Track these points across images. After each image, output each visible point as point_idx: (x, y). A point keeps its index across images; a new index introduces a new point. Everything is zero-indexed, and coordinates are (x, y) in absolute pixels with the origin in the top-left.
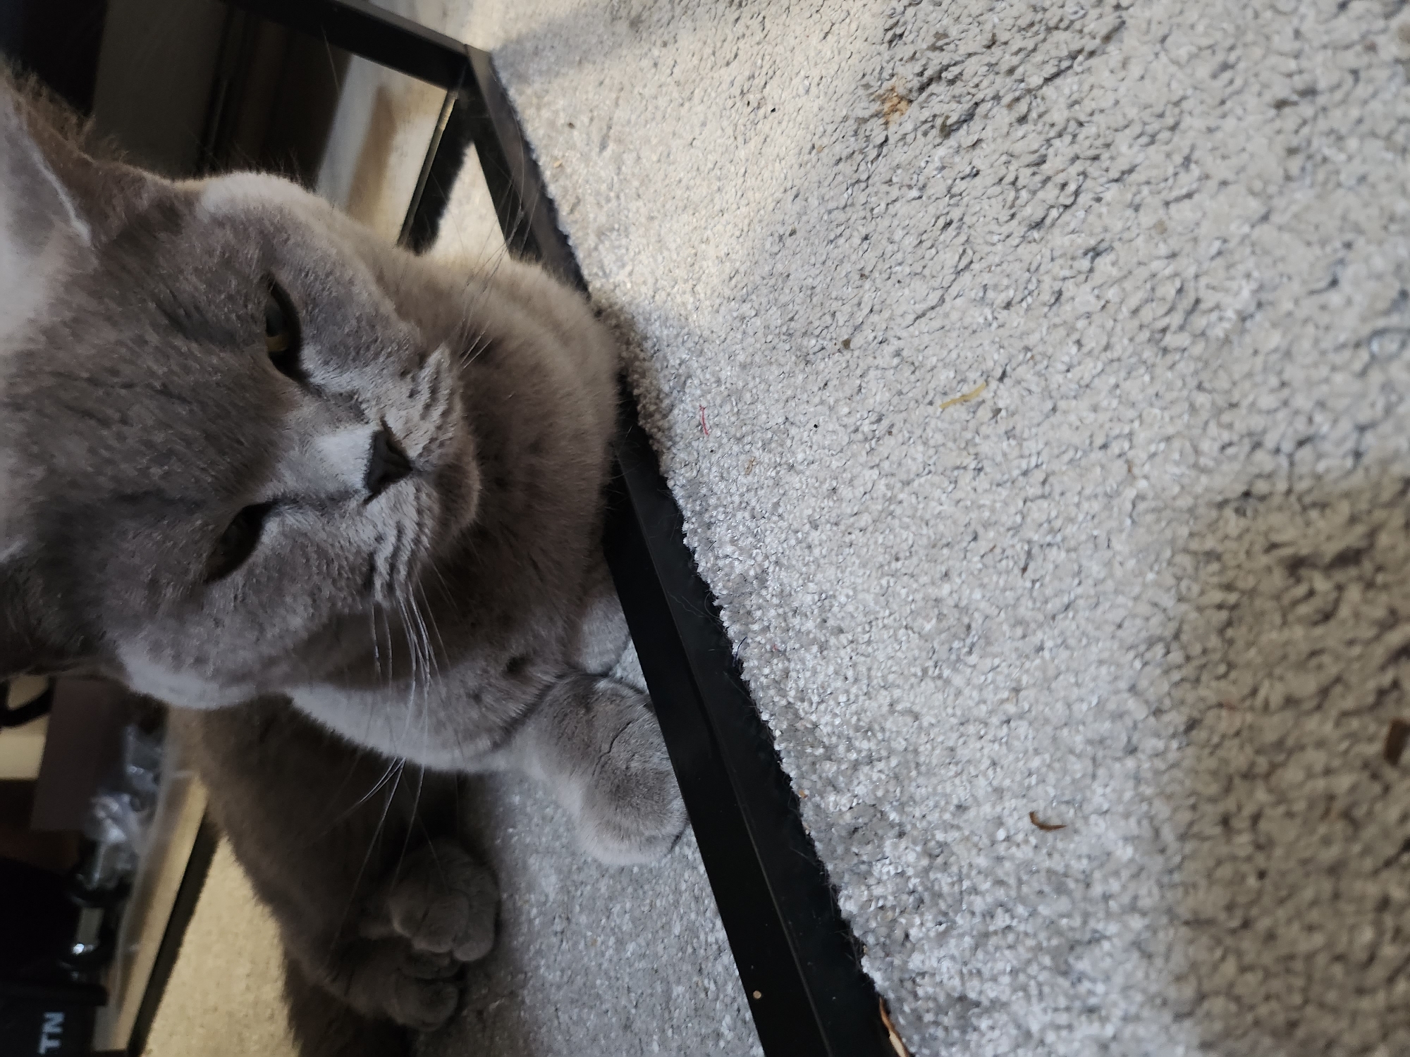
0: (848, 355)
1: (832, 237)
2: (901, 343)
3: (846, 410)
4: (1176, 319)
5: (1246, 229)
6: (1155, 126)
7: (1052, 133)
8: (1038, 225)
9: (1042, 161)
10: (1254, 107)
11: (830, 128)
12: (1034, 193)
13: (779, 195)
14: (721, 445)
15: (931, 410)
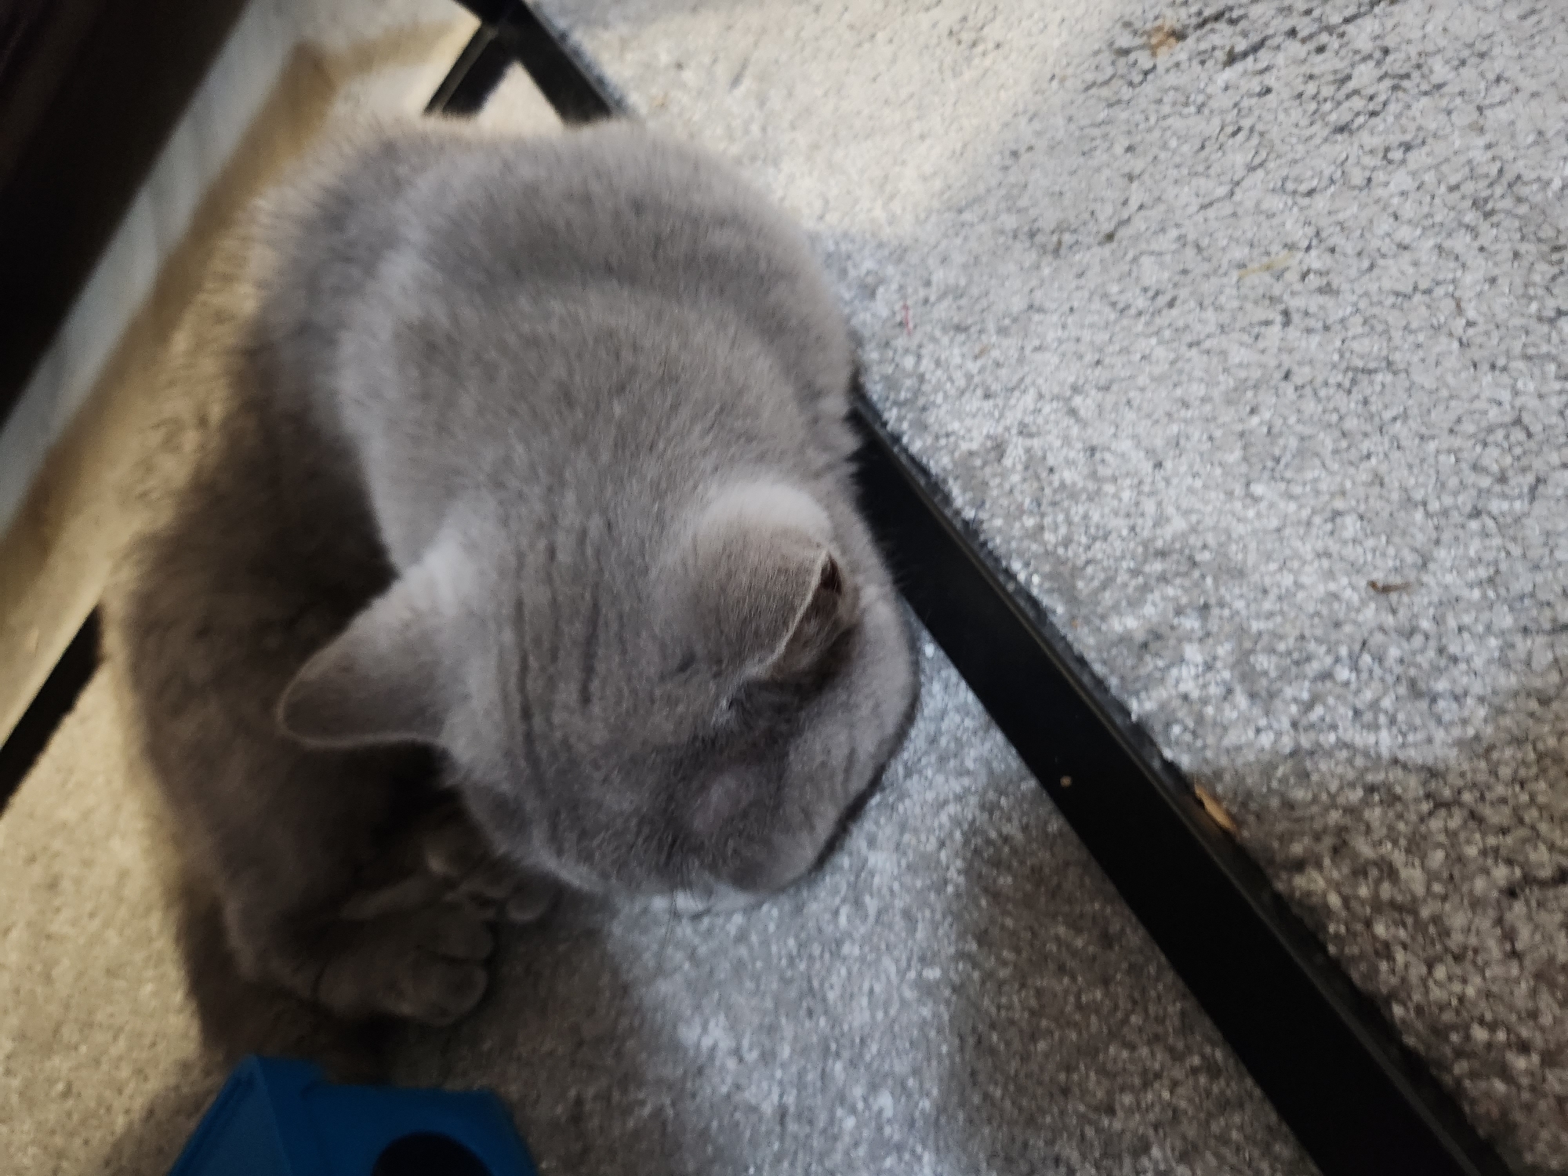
0: (1113, 245)
2: (1183, 231)
3: (1115, 290)
4: (1499, 191)
7: (1357, 58)
8: (1341, 129)
9: (1349, 77)
11: (1076, 61)
12: (1339, 103)
13: (1007, 118)
14: (934, 339)
15: (1225, 280)
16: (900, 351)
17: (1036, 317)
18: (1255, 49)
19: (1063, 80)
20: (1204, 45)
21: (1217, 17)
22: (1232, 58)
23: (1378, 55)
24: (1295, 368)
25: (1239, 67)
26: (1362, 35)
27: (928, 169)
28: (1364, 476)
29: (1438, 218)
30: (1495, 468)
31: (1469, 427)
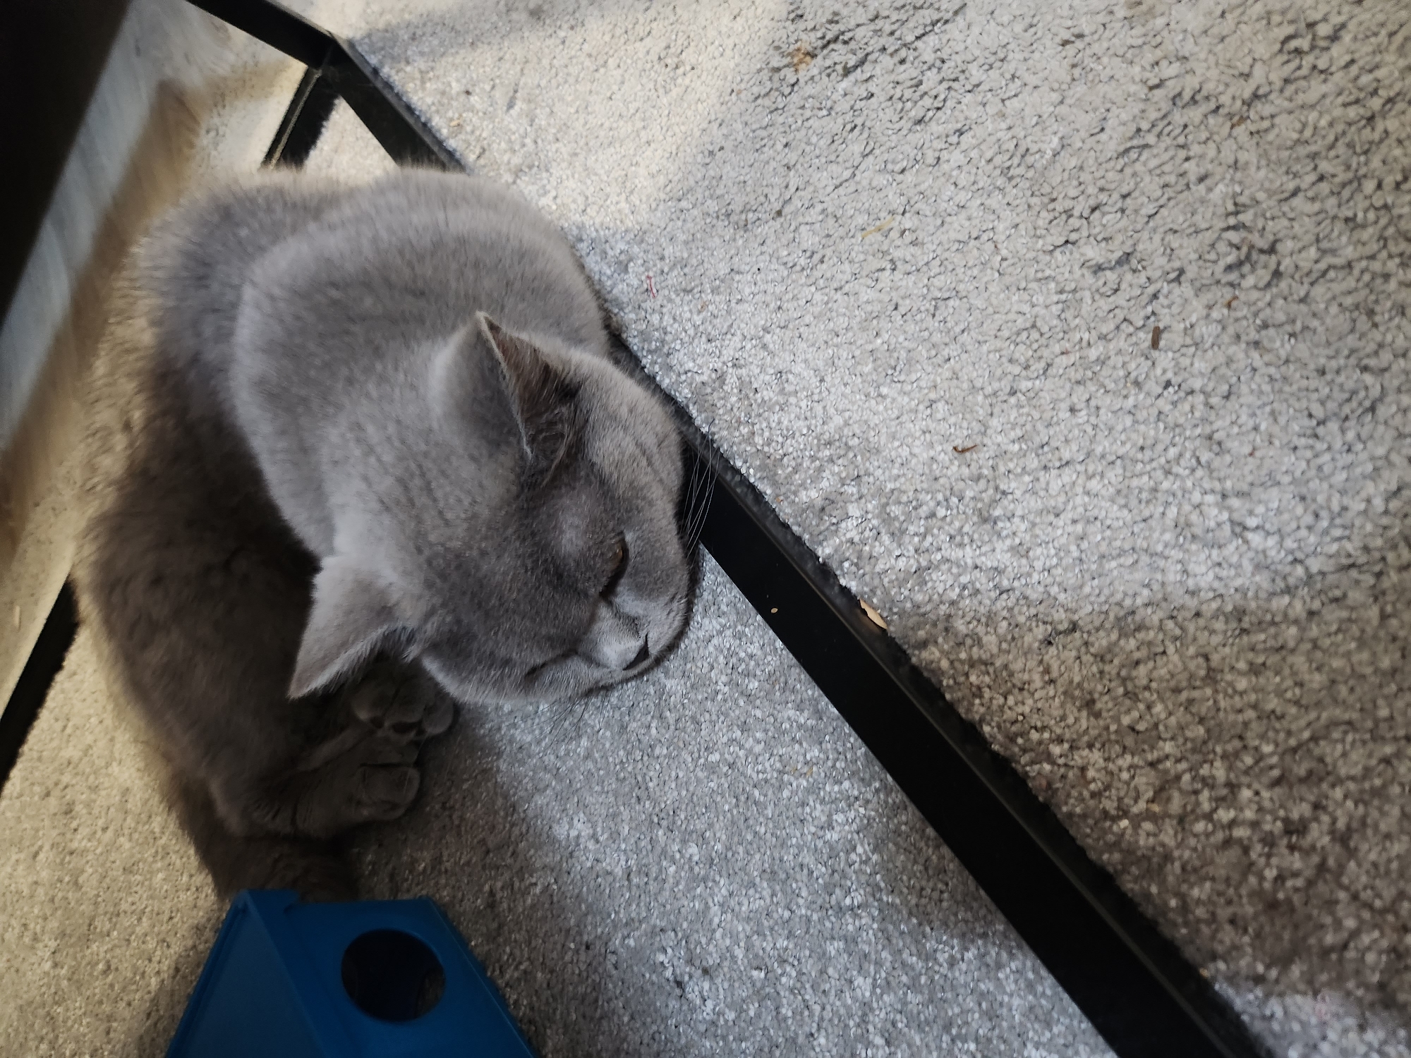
0: (782, 219)
1: (758, 146)
2: (825, 205)
3: (785, 253)
4: (1016, 161)
5: (1052, 109)
6: (992, 59)
7: (925, 67)
8: (919, 122)
9: (921, 83)
10: (1051, 46)
11: (746, 78)
12: (916, 102)
13: (704, 125)
14: (670, 300)
15: (853, 240)
16: (650, 311)
17: (737, 277)
18: (862, 62)
19: (739, 92)
20: (828, 62)
21: (836, 40)
22: (847, 72)
23: (938, 63)
24: (900, 302)
25: (852, 77)
26: (927, 49)
27: (654, 168)
28: (948, 374)
29: (981, 185)
30: (1022, 360)
31: (1006, 333)
